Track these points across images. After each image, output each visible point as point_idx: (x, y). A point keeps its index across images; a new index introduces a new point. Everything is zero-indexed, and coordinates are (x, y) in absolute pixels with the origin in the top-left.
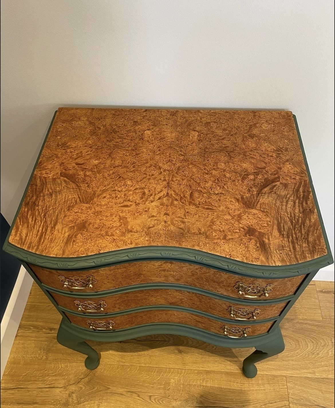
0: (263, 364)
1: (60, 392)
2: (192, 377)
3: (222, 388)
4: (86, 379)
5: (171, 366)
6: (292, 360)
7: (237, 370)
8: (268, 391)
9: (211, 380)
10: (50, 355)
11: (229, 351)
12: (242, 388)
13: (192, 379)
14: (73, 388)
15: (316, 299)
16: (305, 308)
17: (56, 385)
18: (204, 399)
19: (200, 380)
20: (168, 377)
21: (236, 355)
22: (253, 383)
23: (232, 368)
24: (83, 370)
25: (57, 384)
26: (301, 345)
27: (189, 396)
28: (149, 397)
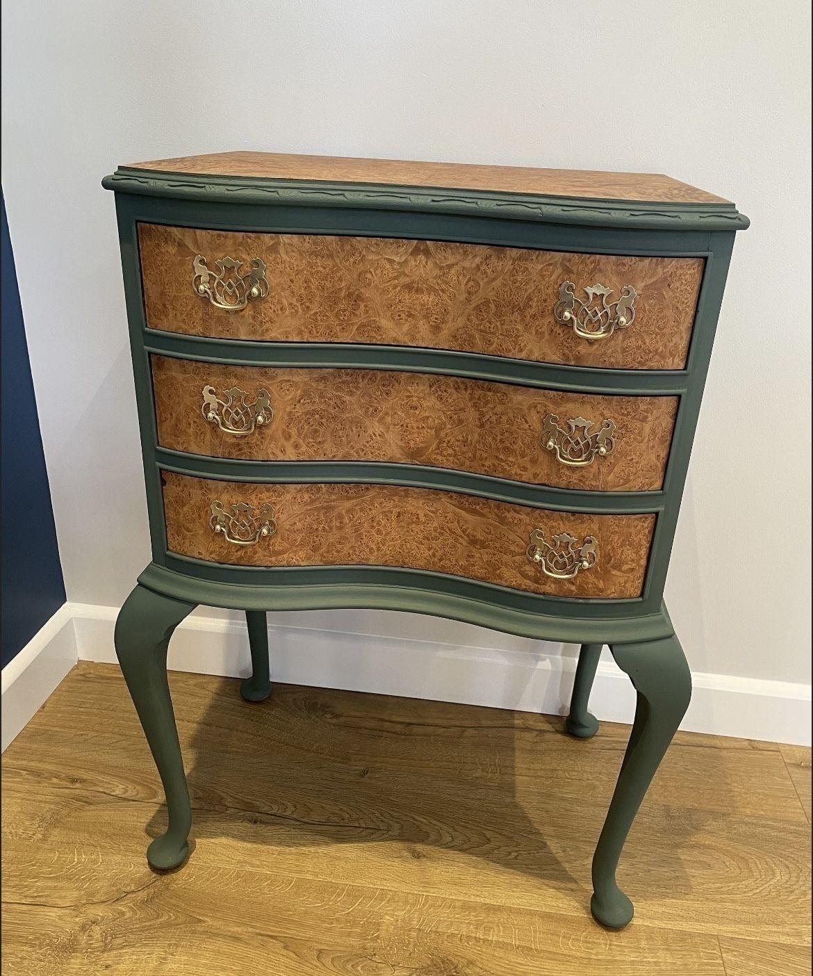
0: (649, 902)
1: (60, 918)
2: (445, 915)
3: (531, 949)
4: (142, 895)
5: (388, 885)
6: (733, 901)
7: (575, 909)
8: (669, 968)
9: (501, 928)
10: (55, 833)
11: (554, 867)
12: (591, 953)
13: (445, 921)
14: (99, 912)
15: (786, 778)
16: (758, 793)
17: (51, 901)
19: (469, 924)
20: (376, 909)
21: (575, 877)
22: (623, 944)
23: (561, 905)
24: (137, 872)
25: (56, 898)
26: (754, 869)
27: (432, 960)
28: (315, 953)
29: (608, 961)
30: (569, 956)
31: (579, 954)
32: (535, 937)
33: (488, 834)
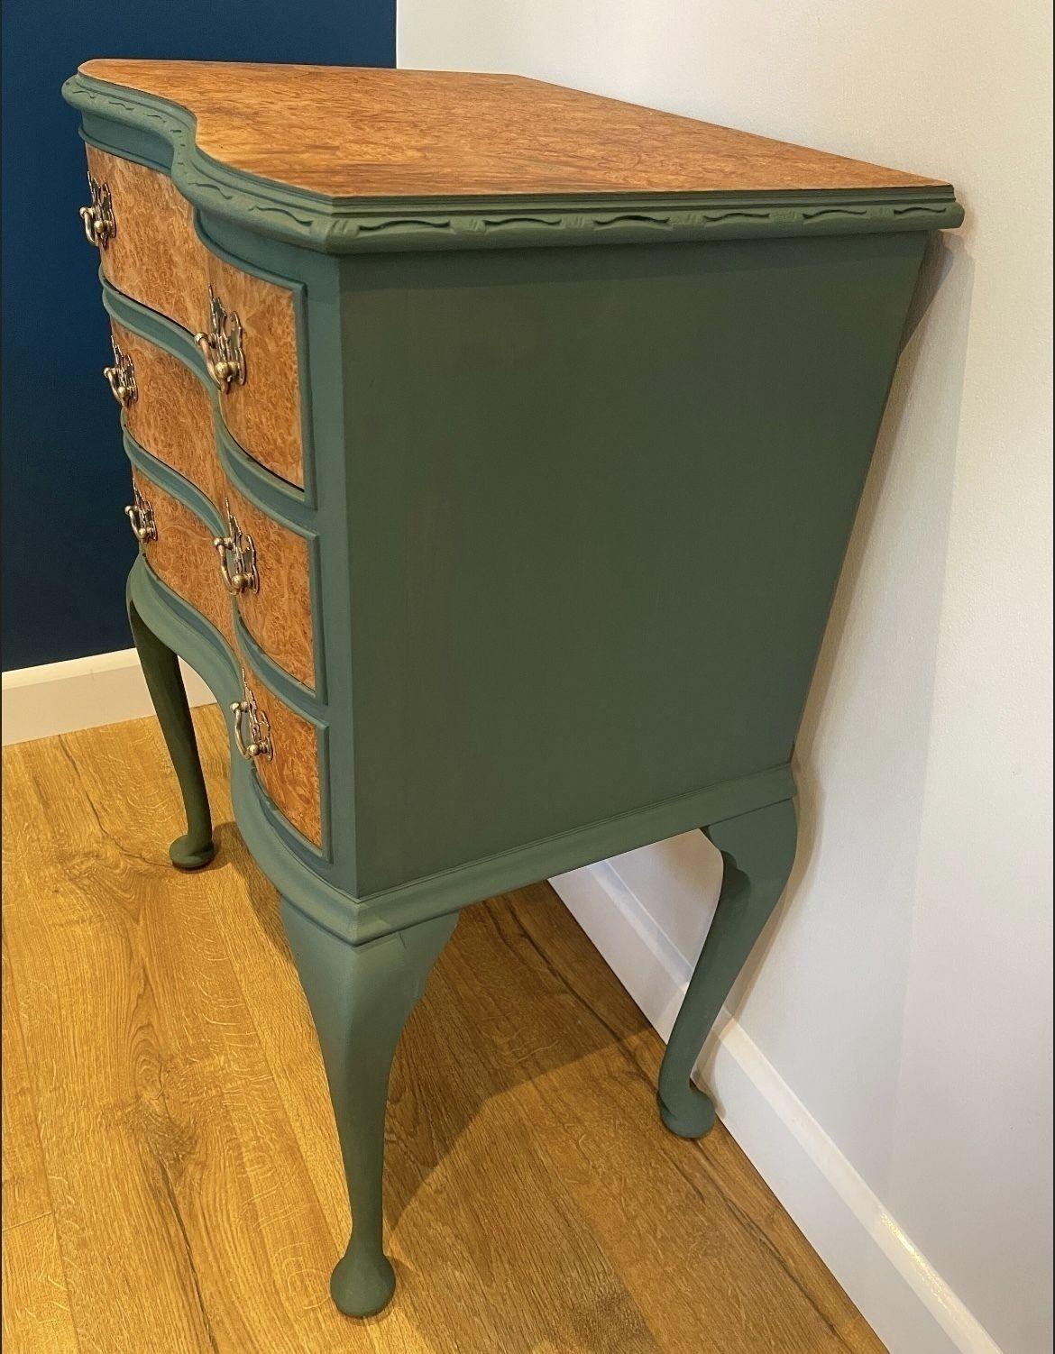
1: (91, 834)
2: (257, 1110)
3: (257, 1220)
4: (143, 867)
5: (267, 1038)
9: (270, 1174)
11: (402, 1190)
12: (287, 1291)
13: (248, 1113)
14: (110, 852)
17: (105, 819)
18: (197, 1177)
19: (258, 1139)
20: (227, 1043)
21: (401, 1221)
22: (323, 1325)
25: (110, 820)
27: (188, 1126)
28: (145, 1022)
29: (285, 1316)
30: (269, 1266)
31: (277, 1277)
32: (275, 1216)
33: (408, 1094)
